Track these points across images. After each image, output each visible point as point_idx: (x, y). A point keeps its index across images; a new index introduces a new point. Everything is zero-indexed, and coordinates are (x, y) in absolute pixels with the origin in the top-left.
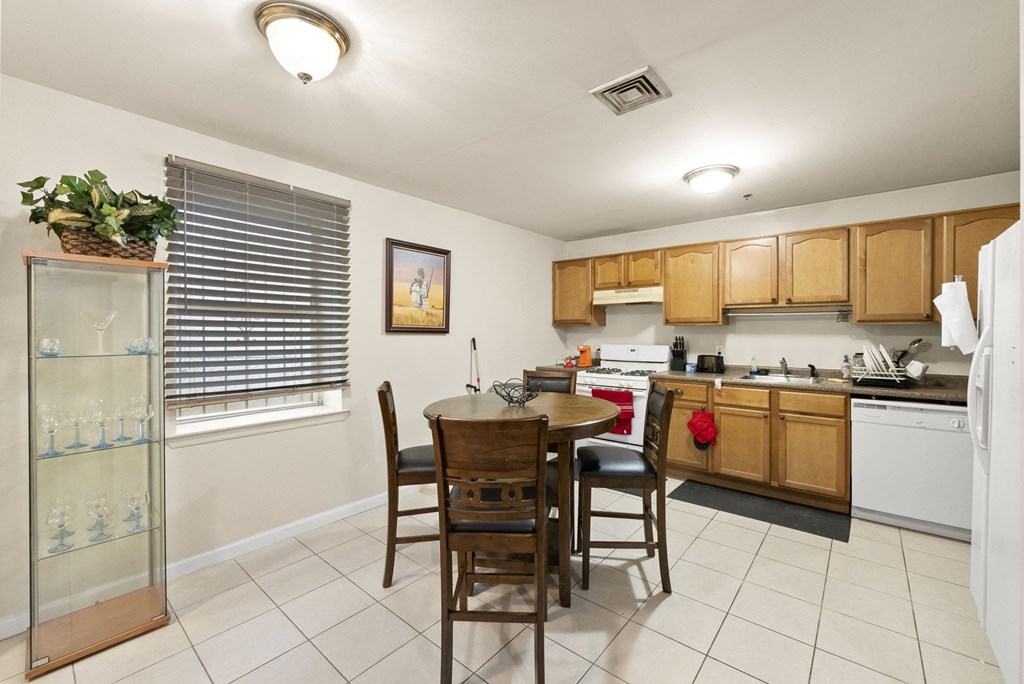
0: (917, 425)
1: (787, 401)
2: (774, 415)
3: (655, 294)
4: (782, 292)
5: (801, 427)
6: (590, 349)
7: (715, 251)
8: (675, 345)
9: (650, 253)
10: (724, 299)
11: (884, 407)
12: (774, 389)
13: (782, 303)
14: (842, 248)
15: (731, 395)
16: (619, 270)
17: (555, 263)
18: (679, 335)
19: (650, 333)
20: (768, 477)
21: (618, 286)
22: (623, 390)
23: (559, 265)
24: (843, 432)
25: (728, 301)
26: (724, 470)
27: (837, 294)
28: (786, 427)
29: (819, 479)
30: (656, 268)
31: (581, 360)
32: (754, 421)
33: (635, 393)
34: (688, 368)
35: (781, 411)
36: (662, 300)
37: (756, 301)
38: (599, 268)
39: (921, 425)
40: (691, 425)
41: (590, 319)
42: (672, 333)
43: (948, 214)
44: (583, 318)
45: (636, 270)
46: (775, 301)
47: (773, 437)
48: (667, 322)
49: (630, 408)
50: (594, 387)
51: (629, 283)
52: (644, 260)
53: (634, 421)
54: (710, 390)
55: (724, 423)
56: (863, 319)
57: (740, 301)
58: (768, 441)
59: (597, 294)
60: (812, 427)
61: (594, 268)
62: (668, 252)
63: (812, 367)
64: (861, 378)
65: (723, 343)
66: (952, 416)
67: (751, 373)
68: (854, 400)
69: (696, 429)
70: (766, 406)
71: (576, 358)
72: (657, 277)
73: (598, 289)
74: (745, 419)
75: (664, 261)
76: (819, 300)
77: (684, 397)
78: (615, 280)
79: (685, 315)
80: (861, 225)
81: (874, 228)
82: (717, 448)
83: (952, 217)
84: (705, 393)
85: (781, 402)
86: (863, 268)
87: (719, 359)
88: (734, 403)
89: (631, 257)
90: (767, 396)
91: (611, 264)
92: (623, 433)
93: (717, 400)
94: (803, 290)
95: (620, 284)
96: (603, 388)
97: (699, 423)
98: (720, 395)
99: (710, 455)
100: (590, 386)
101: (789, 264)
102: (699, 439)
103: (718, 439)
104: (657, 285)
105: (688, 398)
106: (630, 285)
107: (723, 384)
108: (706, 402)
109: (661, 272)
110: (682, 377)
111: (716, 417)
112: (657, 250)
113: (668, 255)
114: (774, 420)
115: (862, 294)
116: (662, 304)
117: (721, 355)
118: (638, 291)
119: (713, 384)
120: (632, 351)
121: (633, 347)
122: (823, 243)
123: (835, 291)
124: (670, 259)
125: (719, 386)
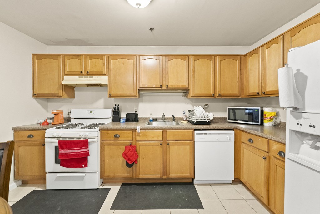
0: (217, 141)
1: (170, 135)
2: (165, 143)
3: (103, 80)
4: (164, 83)
5: (176, 147)
6: (62, 113)
7: (135, 59)
8: (115, 108)
9: (100, 56)
10: (139, 84)
11: (206, 134)
12: (164, 130)
13: (164, 88)
14: (187, 64)
15: (145, 135)
16: (81, 64)
17: (34, 55)
18: (117, 103)
19: (101, 102)
20: (162, 175)
21: (81, 74)
22: (82, 139)
23: (37, 57)
24: (192, 147)
25: (141, 86)
26: (142, 176)
28: (169, 148)
29: (183, 171)
30: (104, 65)
31: (55, 120)
32: (155, 147)
33: (90, 140)
34: (122, 120)
35: (167, 141)
36: (107, 84)
37: (154, 86)
38: (67, 62)
39: (218, 140)
40: (124, 155)
41: (61, 93)
42: (113, 102)
43: (219, 55)
44: (57, 92)
45: (92, 65)
46: (161, 87)
47: (164, 154)
48: (110, 96)
49: (86, 150)
50: (61, 139)
51: (88, 72)
52: (96, 60)
53: (89, 158)
54: (134, 133)
55: (141, 151)
56: (194, 95)
57: (146, 86)
58: (162, 157)
59: (65, 77)
60: (181, 146)
61: (64, 62)
62: (111, 57)
63: (174, 116)
64: (196, 121)
65: (137, 107)
66: (227, 135)
67: (150, 121)
68: (196, 132)
69: (127, 156)
70: (161, 139)
71: (53, 118)
72: (105, 70)
73: (67, 75)
74: (152, 147)
75: (108, 62)
76: (178, 87)
77: (120, 139)
78: (78, 70)
79: (120, 92)
80: (193, 55)
81: (198, 57)
82: (138, 165)
83: (220, 56)
84: (132, 135)
85: (168, 136)
86: (193, 74)
87: (136, 115)
88: (146, 139)
89: (88, 57)
90: (162, 133)
91: (75, 60)
92: (82, 167)
93: (138, 138)
94: (172, 83)
95: (81, 72)
96: (67, 139)
97: (129, 153)
98: (139, 136)
99: (134, 169)
100: (58, 138)
101: (166, 69)
102: (129, 162)
103: (138, 160)
104: (105, 75)
105: (123, 139)
106: (88, 74)
107: (141, 129)
108: (132, 140)
109: (107, 68)
110: (119, 127)
111: (137, 148)
112: (105, 55)
113: (110, 59)
114: (165, 145)
115: (194, 85)
116: (107, 85)
117: (137, 113)
118: (93, 77)
119: (136, 129)
120: (90, 112)
121: (91, 110)
122: (180, 61)
123: (184, 83)
124: (112, 61)
125: (138, 131)
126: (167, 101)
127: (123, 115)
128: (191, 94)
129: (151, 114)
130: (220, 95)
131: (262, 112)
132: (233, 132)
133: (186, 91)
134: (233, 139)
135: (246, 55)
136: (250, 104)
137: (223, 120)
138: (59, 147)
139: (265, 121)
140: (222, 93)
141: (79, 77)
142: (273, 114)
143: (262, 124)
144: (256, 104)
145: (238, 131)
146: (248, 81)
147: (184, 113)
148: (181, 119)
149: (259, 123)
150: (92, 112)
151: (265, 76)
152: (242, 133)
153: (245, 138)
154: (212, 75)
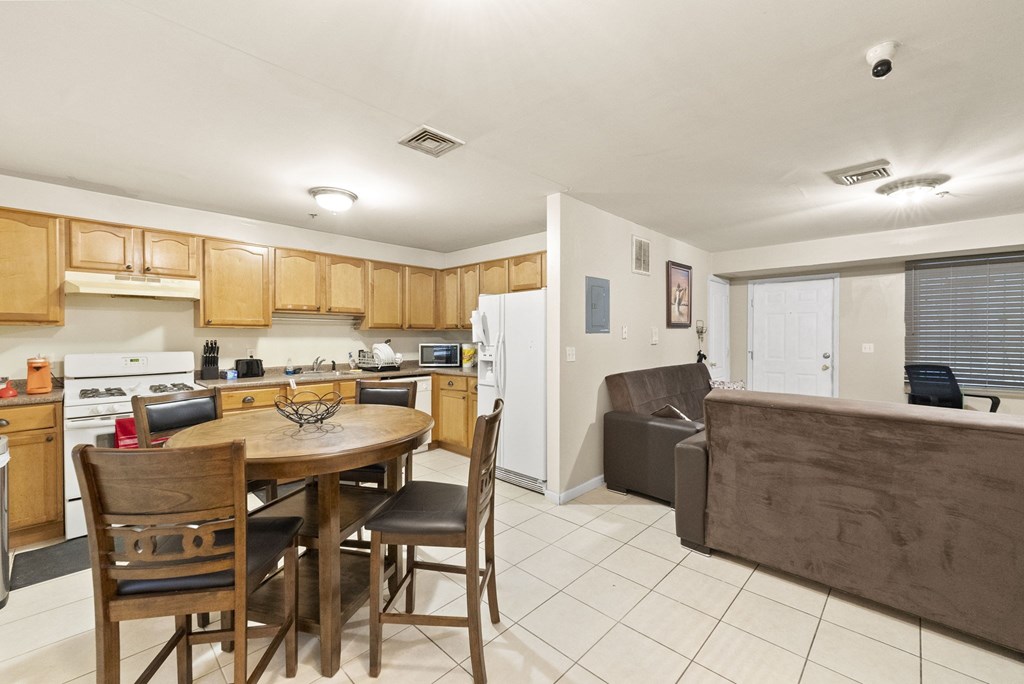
4: (323, 302)
8: (208, 350)
9: (180, 237)
10: (274, 303)
13: (323, 311)
14: (361, 274)
16: (125, 248)
18: (211, 339)
21: (123, 270)
25: (279, 306)
27: (359, 307)
30: (191, 257)
34: (230, 374)
36: (199, 297)
37: (304, 308)
38: (81, 237)
43: (409, 266)
46: (318, 309)
48: (208, 324)
50: (117, 418)
51: (145, 269)
52: (171, 243)
54: (283, 392)
56: (373, 326)
57: (289, 307)
59: (69, 273)
62: (210, 242)
63: (334, 363)
65: (254, 346)
67: (287, 373)
77: (254, 404)
78: (116, 260)
79: (230, 317)
80: (371, 261)
81: (378, 265)
83: (410, 268)
85: (341, 392)
86: (372, 291)
87: (258, 363)
89: (148, 235)
91: (107, 236)
94: (338, 303)
95: (128, 268)
100: (104, 416)
101: (328, 279)
104: (191, 277)
106: (147, 272)
107: (297, 384)
109: (198, 263)
112: (192, 236)
113: (208, 246)
115: (372, 309)
116: (199, 300)
117: (254, 358)
118: (159, 281)
119: (289, 385)
120: (132, 361)
121: (134, 356)
122: (350, 268)
123: (356, 304)
124: (212, 252)
125: (294, 386)
126: (318, 335)
127: (226, 364)
128: (369, 322)
129: (289, 360)
130: (410, 327)
131: (461, 349)
132: (430, 377)
133: (357, 319)
134: (430, 388)
135: (442, 271)
136: (446, 339)
137: (414, 364)
138: (119, 433)
139: (464, 361)
140: (413, 322)
141: (117, 278)
142: (472, 352)
143: (461, 365)
144: (454, 340)
145: (436, 376)
146: (445, 308)
147: (351, 356)
148: (347, 367)
149: (458, 365)
150: (137, 360)
151: (464, 302)
152: (441, 377)
153: (443, 382)
154: (399, 295)
